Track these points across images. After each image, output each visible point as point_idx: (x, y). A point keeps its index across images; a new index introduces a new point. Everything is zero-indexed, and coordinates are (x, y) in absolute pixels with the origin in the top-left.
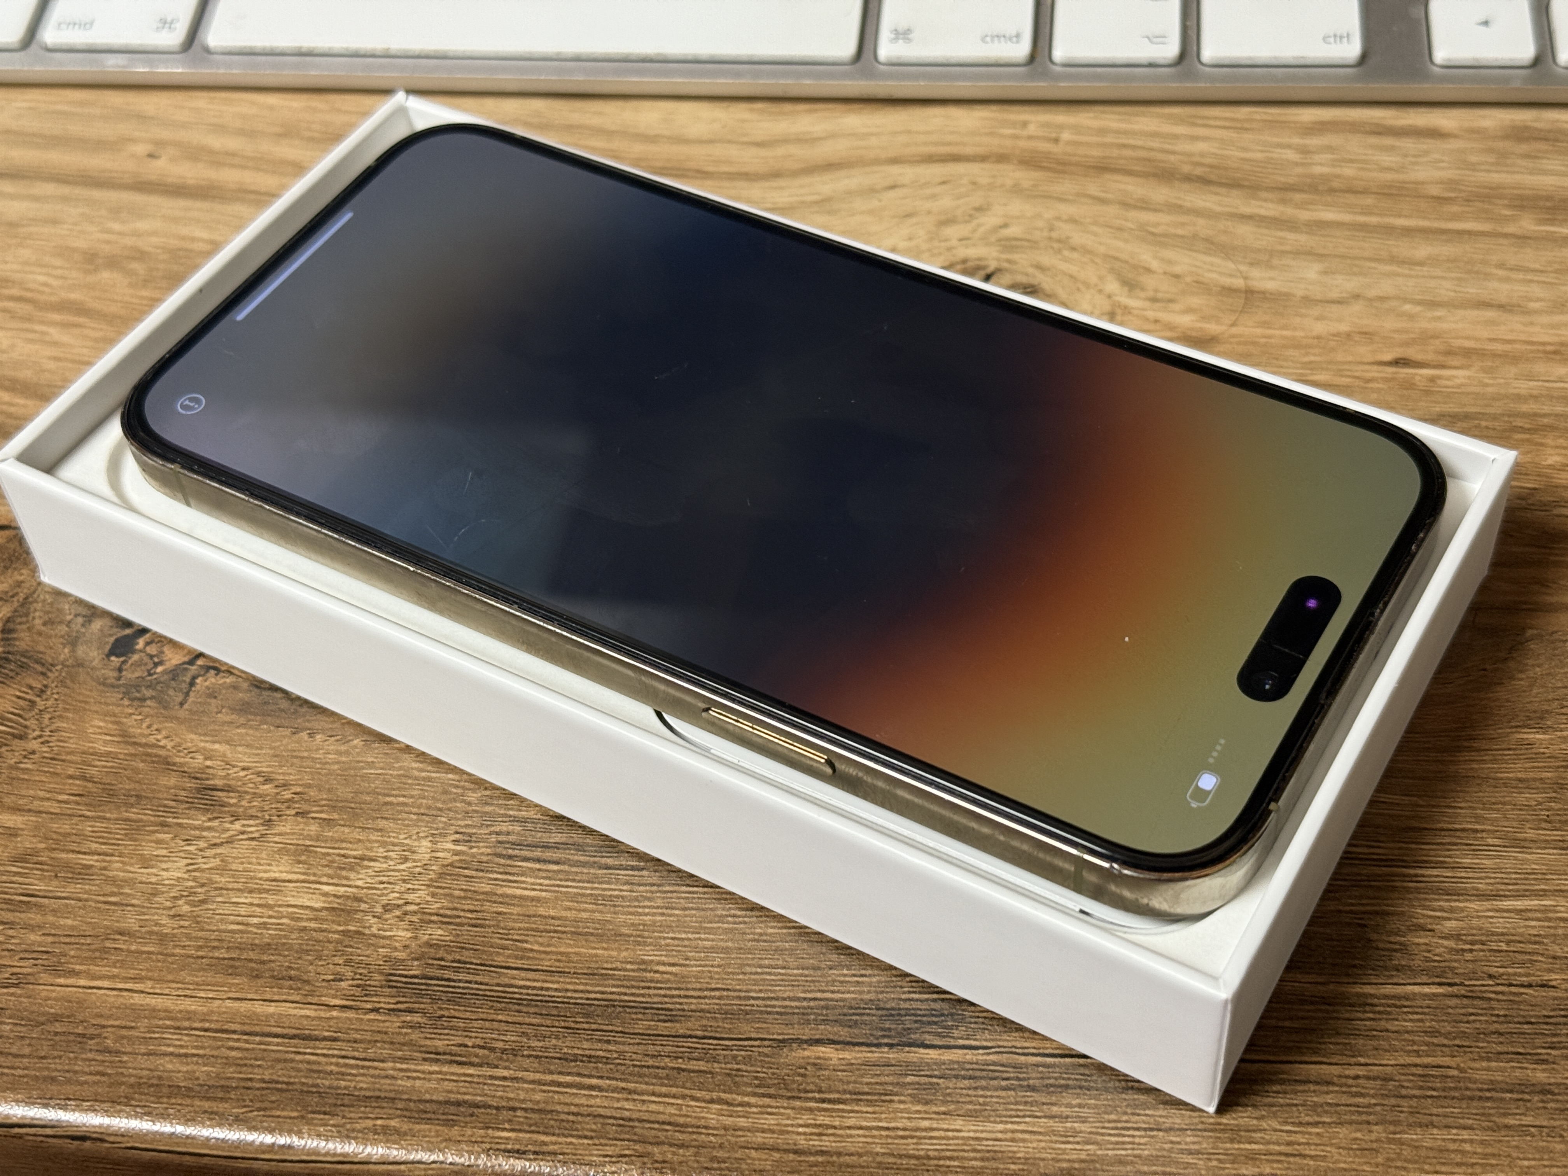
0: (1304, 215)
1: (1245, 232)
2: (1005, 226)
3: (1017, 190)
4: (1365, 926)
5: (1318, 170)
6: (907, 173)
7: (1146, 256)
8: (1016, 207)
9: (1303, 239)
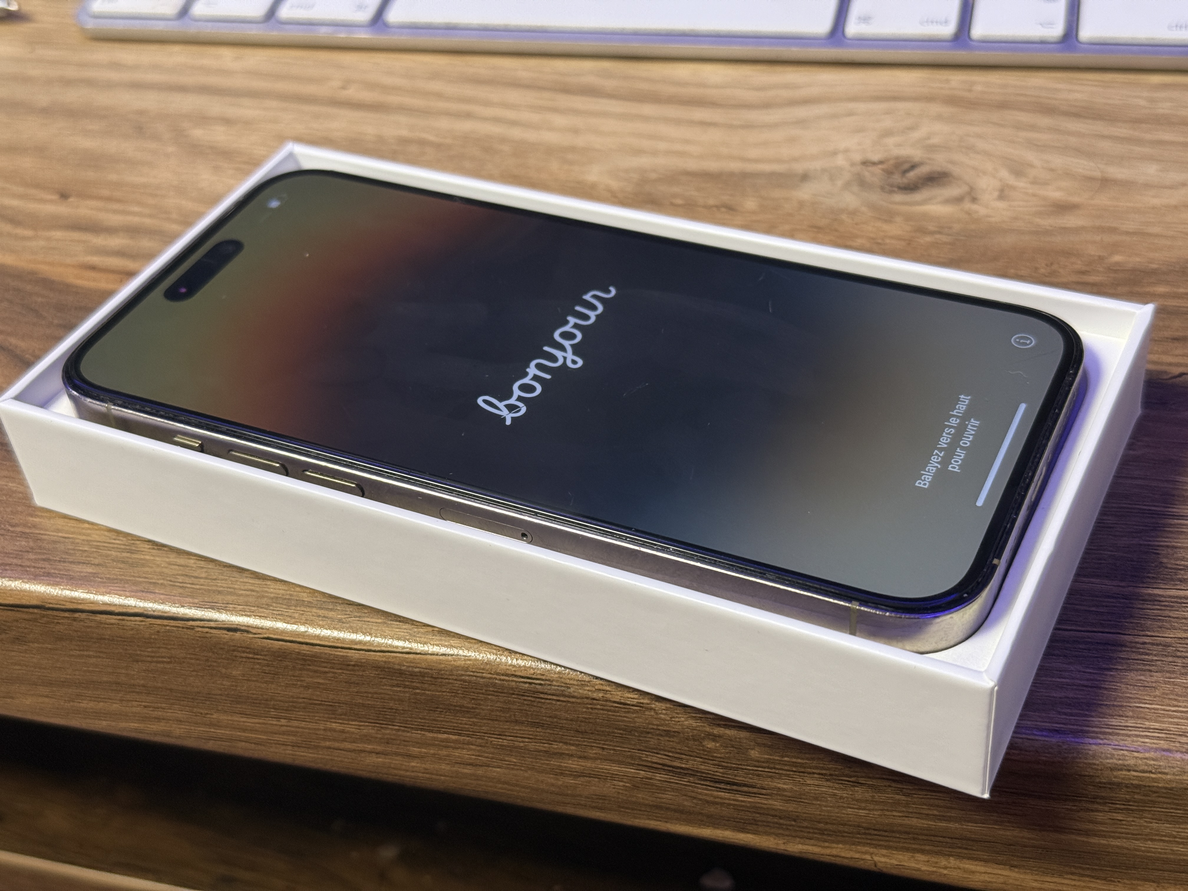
0: (1148, 136)
1: (1105, 145)
2: (929, 138)
3: (939, 118)
4: (1158, 554)
5: (1161, 111)
6: (861, 107)
7: (1030, 156)
8: (938, 127)
9: (1146, 150)
